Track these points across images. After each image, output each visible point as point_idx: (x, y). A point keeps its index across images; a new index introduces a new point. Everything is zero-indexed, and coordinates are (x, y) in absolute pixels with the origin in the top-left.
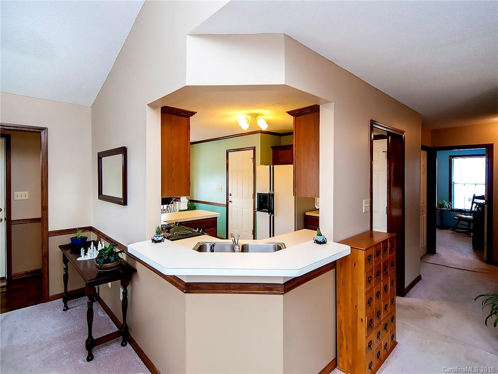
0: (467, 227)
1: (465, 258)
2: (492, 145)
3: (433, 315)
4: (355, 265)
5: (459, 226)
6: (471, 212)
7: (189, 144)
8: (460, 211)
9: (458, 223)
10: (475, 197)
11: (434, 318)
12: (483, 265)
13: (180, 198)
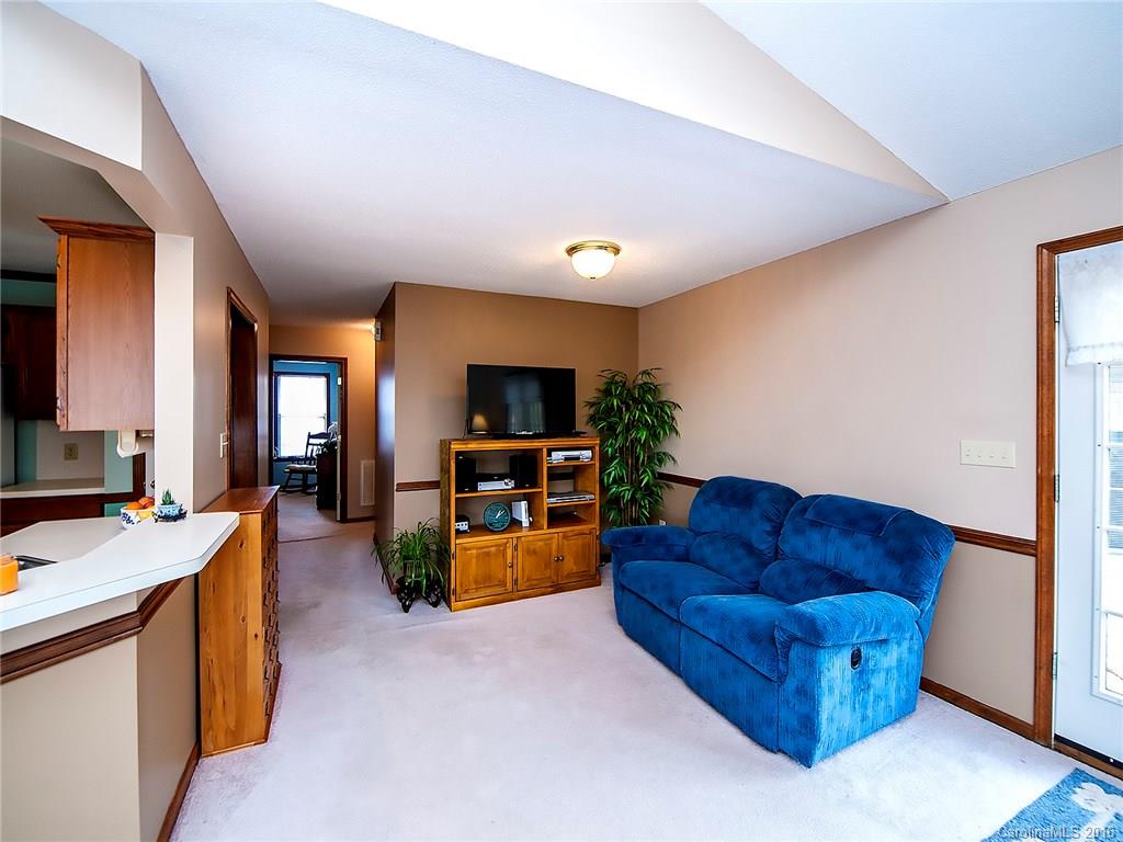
0: (300, 483)
1: (313, 523)
2: (346, 359)
3: (310, 607)
4: (241, 546)
5: (291, 483)
6: (306, 459)
8: (292, 459)
9: (289, 478)
10: (310, 436)
11: (313, 610)
12: (338, 526)
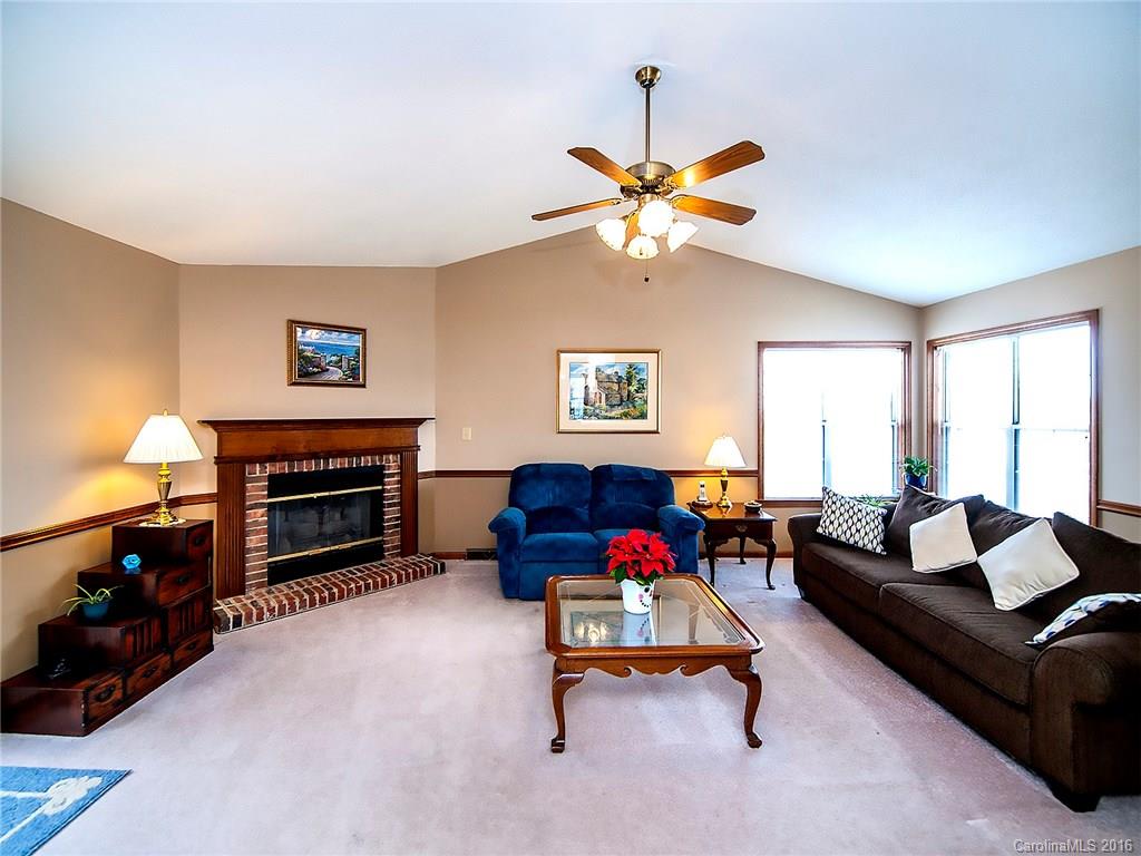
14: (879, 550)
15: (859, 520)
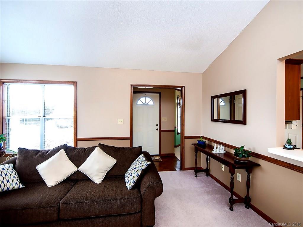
7: (300, 78)
13: (291, 122)
14: (21, 186)
15: (6, 175)
